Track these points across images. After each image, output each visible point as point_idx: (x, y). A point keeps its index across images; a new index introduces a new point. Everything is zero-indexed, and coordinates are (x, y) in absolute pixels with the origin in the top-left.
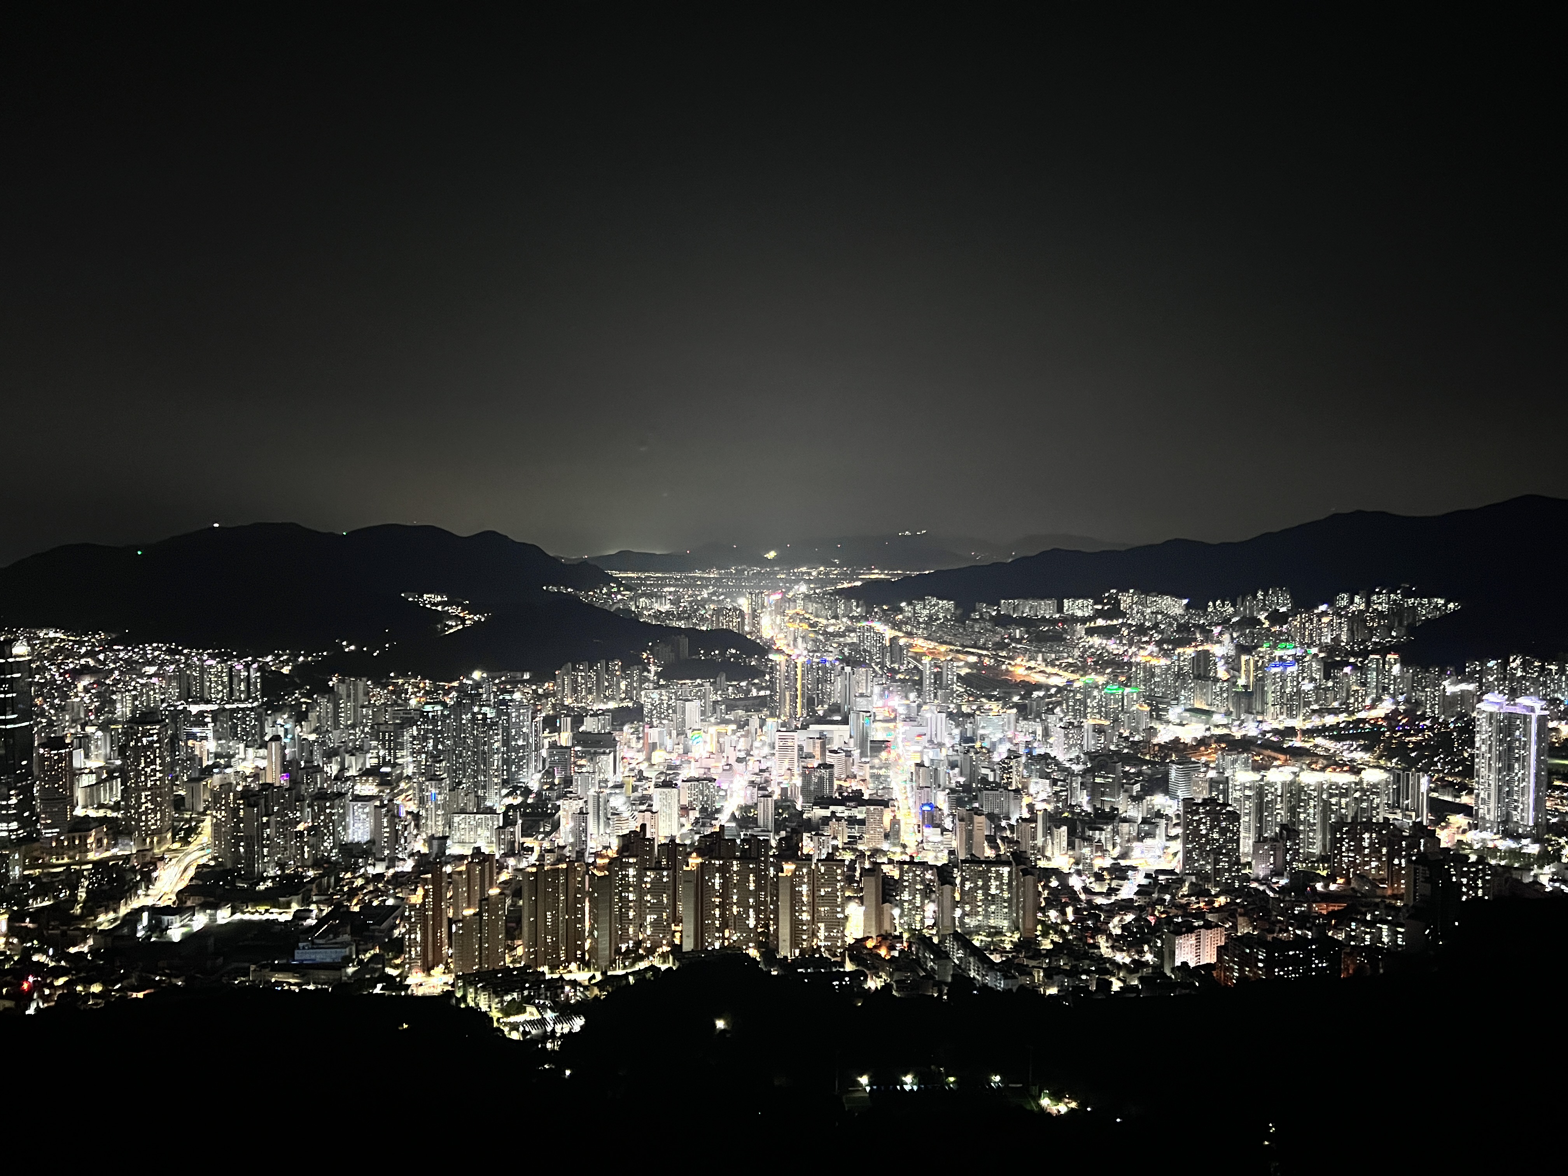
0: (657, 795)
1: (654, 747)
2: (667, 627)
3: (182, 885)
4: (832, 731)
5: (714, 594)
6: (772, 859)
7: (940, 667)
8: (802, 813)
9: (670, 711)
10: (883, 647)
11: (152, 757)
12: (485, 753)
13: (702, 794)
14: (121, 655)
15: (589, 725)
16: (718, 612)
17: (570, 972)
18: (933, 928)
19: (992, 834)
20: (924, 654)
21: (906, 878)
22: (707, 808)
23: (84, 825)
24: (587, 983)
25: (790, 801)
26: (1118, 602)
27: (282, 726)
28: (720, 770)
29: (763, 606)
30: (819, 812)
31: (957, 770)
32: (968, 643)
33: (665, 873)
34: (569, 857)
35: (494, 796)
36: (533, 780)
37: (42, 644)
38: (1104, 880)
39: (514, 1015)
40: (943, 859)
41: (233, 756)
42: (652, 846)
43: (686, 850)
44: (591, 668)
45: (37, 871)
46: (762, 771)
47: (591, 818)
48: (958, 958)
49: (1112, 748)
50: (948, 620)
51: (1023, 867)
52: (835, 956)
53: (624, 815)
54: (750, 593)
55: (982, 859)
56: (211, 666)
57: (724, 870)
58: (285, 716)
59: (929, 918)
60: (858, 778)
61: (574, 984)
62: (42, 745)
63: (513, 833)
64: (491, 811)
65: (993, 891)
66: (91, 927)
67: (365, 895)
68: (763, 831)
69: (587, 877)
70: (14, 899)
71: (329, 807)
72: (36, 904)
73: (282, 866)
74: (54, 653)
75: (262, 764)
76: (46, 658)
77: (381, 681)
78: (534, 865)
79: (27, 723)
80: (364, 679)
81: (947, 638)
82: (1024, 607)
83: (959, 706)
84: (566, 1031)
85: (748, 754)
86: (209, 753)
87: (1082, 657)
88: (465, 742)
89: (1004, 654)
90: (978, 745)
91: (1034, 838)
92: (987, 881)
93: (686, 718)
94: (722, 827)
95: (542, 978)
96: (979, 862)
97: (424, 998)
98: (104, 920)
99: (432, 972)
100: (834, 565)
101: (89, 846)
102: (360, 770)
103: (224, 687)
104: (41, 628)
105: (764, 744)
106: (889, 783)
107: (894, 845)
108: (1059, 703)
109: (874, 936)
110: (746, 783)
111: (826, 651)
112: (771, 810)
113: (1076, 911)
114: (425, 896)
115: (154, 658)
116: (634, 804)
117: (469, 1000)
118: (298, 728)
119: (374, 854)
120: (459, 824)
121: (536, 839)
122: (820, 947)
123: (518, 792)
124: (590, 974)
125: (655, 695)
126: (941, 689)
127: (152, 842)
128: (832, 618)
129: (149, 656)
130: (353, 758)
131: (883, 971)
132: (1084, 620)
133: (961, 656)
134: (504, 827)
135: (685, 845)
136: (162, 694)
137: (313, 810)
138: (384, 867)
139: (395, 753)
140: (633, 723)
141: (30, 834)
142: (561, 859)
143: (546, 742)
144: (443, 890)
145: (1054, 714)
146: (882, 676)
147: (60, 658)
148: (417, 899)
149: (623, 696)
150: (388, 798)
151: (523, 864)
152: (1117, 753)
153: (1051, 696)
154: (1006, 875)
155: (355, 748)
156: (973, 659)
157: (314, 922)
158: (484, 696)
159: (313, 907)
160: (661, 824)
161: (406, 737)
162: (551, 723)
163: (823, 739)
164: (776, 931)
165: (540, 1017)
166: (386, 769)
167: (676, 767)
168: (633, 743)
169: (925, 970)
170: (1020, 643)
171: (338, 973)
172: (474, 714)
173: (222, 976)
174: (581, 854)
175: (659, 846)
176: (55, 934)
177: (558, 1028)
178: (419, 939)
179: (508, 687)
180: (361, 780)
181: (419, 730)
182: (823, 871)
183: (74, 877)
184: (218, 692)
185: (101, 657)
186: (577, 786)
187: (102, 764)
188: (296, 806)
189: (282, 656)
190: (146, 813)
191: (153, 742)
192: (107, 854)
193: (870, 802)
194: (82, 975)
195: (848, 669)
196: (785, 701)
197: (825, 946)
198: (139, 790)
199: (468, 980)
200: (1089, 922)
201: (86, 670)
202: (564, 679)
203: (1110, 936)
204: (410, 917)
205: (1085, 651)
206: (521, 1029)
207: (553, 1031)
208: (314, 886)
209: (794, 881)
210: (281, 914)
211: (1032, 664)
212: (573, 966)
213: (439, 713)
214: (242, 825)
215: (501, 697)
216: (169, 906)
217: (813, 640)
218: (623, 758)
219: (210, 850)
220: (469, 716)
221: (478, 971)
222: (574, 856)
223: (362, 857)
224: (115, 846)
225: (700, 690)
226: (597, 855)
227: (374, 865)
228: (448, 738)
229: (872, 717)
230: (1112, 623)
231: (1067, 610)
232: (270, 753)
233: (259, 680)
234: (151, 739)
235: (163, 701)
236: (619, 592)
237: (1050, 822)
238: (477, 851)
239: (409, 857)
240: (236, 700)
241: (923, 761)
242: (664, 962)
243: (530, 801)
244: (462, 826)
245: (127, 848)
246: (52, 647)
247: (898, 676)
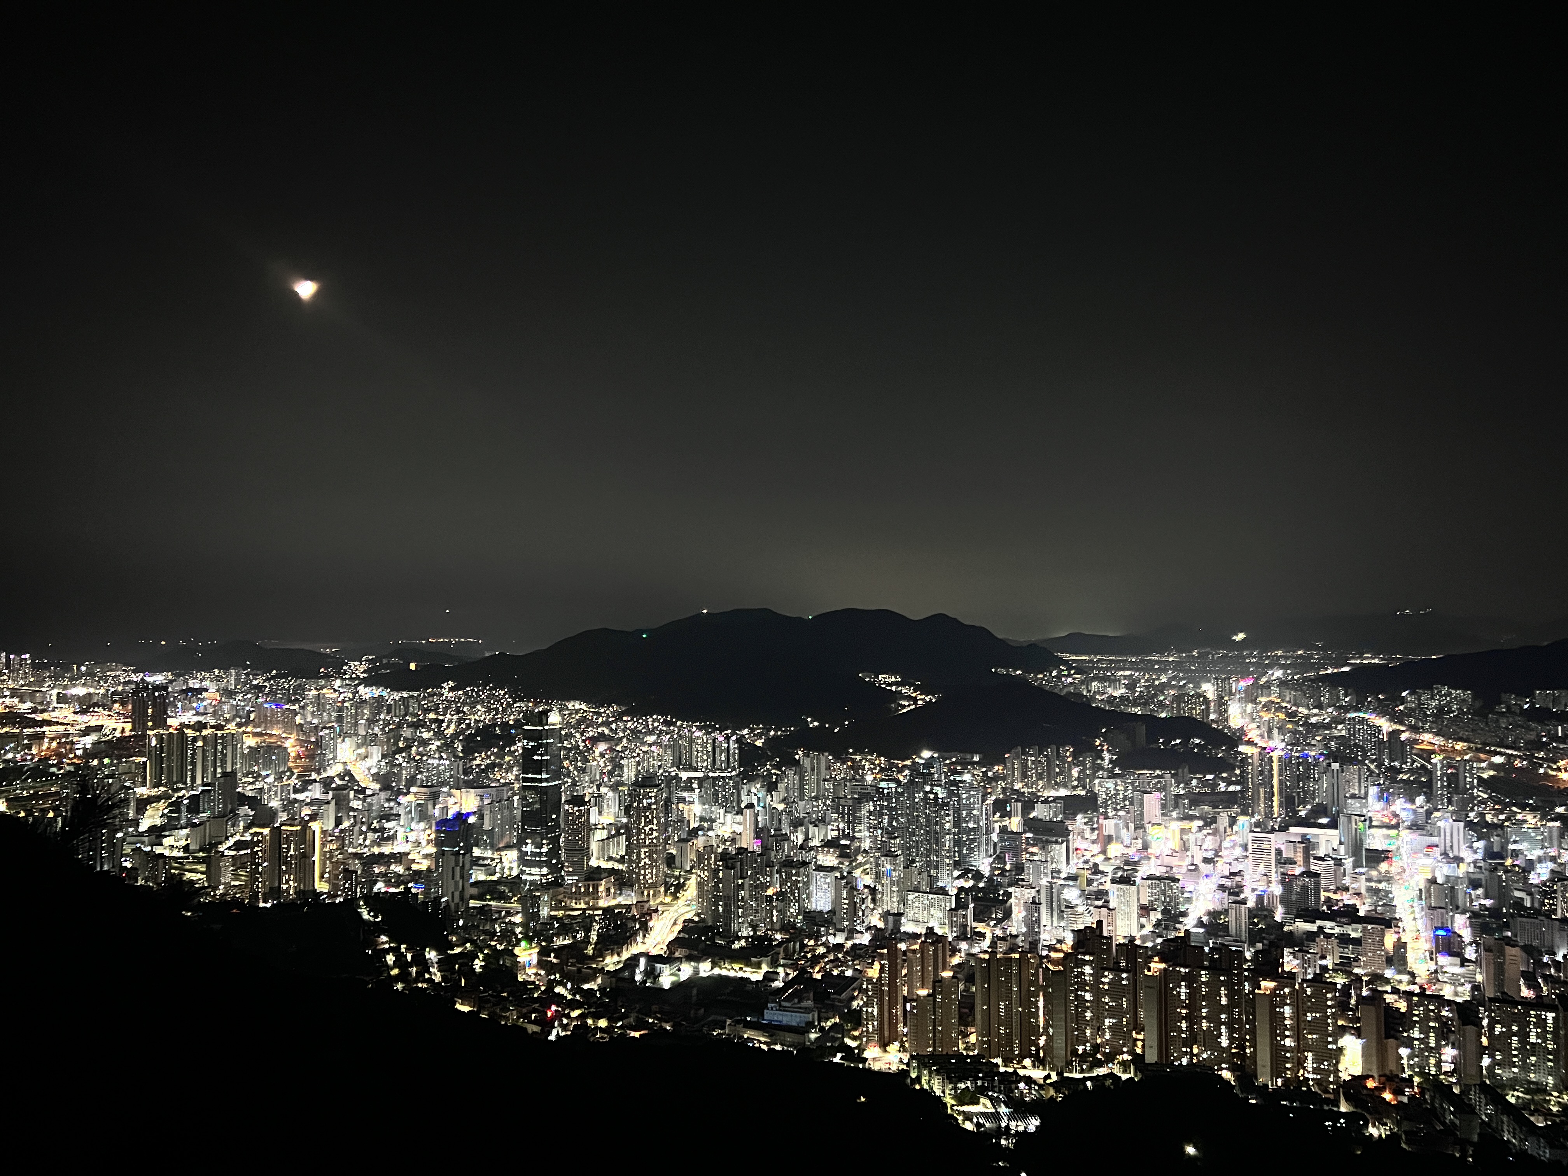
0: (1114, 891)
1: (1109, 839)
2: (1122, 713)
3: (672, 937)
4: (1317, 836)
5: (1174, 678)
6: (1246, 974)
7: (1456, 768)
8: (1282, 925)
9: (1127, 803)
10: (1381, 742)
11: (650, 817)
12: (937, 833)
13: (1164, 894)
14: (629, 725)
15: (1040, 812)
16: (1178, 699)
17: (1024, 1067)
18: (1451, 1076)
19: (1531, 970)
20: (1433, 752)
21: (1414, 1012)
22: (1170, 910)
23: (596, 874)
24: (1042, 1082)
25: (1267, 910)
27: (755, 795)
28: (1184, 870)
29: (1231, 693)
30: (1303, 926)
31: (1480, 891)
32: (1490, 741)
33: (1124, 975)
34: (1022, 947)
35: (945, 876)
36: (984, 864)
37: (570, 714)
39: (968, 1104)
40: (1464, 994)
41: (714, 821)
42: (1109, 945)
43: (1147, 952)
44: (1041, 753)
45: (560, 913)
46: (1232, 874)
47: (1043, 909)
48: (1487, 1115)
50: (1464, 713)
52: (1326, 1091)
53: (1078, 909)
54: (1216, 678)
55: (1518, 999)
56: (698, 738)
57: (1191, 979)
58: (758, 786)
59: (1447, 1062)
60: (1352, 891)
61: (1029, 1081)
62: (567, 802)
63: (965, 917)
64: (943, 891)
65: (1533, 1040)
66: (600, 967)
67: (826, 963)
68: (1235, 941)
69: (1041, 970)
70: (543, 935)
71: (795, 875)
72: (559, 942)
73: (754, 927)
74: (579, 722)
75: (739, 829)
76: (572, 727)
77: (840, 757)
78: (985, 952)
79: (557, 782)
80: (827, 754)
81: (1464, 734)
83: (1482, 815)
84: (1021, 1129)
85: (1217, 855)
86: (695, 816)
88: (918, 821)
89: (1542, 755)
90: (1509, 862)
92: (1526, 1025)
93: (1145, 811)
94: (1187, 931)
95: (995, 1070)
96: (1515, 1003)
97: (880, 1074)
98: (611, 962)
99: (888, 1048)
100: (1317, 648)
101: (600, 894)
102: (822, 841)
103: (708, 757)
104: (569, 700)
105: (1235, 844)
106: (1392, 899)
107: (1400, 972)
109: (1376, 1075)
110: (1215, 887)
111: (1309, 744)
112: (1244, 920)
114: (882, 970)
115: (654, 728)
116: (1089, 898)
117: (923, 1082)
118: (769, 797)
119: (835, 924)
120: (913, 902)
121: (988, 925)
122: (1308, 1079)
123: (970, 875)
124: (1046, 1073)
125: (1110, 784)
126: (1457, 794)
127: (648, 895)
128: (1315, 707)
129: (650, 727)
130: (816, 829)
131: (1388, 1118)
133: (1482, 756)
134: (956, 909)
135: (1146, 948)
136: (660, 760)
137: (781, 876)
138: (844, 938)
139: (853, 827)
140: (1085, 812)
141: (556, 879)
142: (1013, 949)
143: (997, 826)
144: (899, 967)
146: (1378, 775)
147: (583, 727)
148: (873, 972)
149: (1075, 783)
150: (847, 870)
151: (975, 950)
154: (1550, 1022)
155: (818, 819)
156: (1498, 760)
157: (781, 985)
158: (936, 776)
159: (780, 970)
160: (1119, 923)
161: (864, 812)
162: (1000, 807)
163: (1308, 845)
164: (1254, 1054)
165: (993, 1110)
166: (844, 842)
167: (1136, 863)
168: (1087, 834)
169: (1443, 1123)
170: (1564, 743)
171: (801, 1037)
172: (926, 793)
173: (703, 1026)
174: (1034, 945)
175: (1117, 945)
176: (572, 971)
177: (1013, 1125)
178: (875, 1013)
179: (959, 768)
180: (823, 851)
181: (874, 806)
182: (1309, 993)
183: (588, 920)
184: (704, 760)
185: (614, 726)
186: (1029, 874)
187: (612, 821)
188: (766, 871)
189: (756, 729)
190: (644, 868)
191: (650, 804)
192: (614, 902)
193: (1366, 920)
194: (592, 1010)
195: (1335, 766)
196: (1259, 799)
197: (1313, 1079)
198: (639, 846)
199: (923, 1061)
201: (602, 737)
202: (1013, 763)
204: (867, 990)
206: (975, 1120)
207: (1007, 1126)
208: (782, 949)
209: (1274, 1001)
210: (752, 973)
212: (1027, 1062)
213: (894, 790)
214: (721, 885)
215: (952, 778)
216: (661, 955)
217: (1292, 732)
218: (1076, 850)
219: (694, 907)
220: (921, 794)
221: (932, 1053)
222: (1027, 946)
223: (824, 926)
224: (620, 894)
225: (1159, 782)
226: (1051, 948)
227: (835, 935)
228: (902, 815)
229: (1367, 823)
232: (745, 821)
233: (737, 751)
234: (649, 801)
235: (660, 767)
236: (1069, 675)
238: (930, 931)
239: (867, 930)
240: (718, 769)
241: (1434, 878)
242: (1125, 1071)
243: (981, 885)
244: (916, 904)
245: (629, 898)
246: (577, 717)
247: (1401, 777)
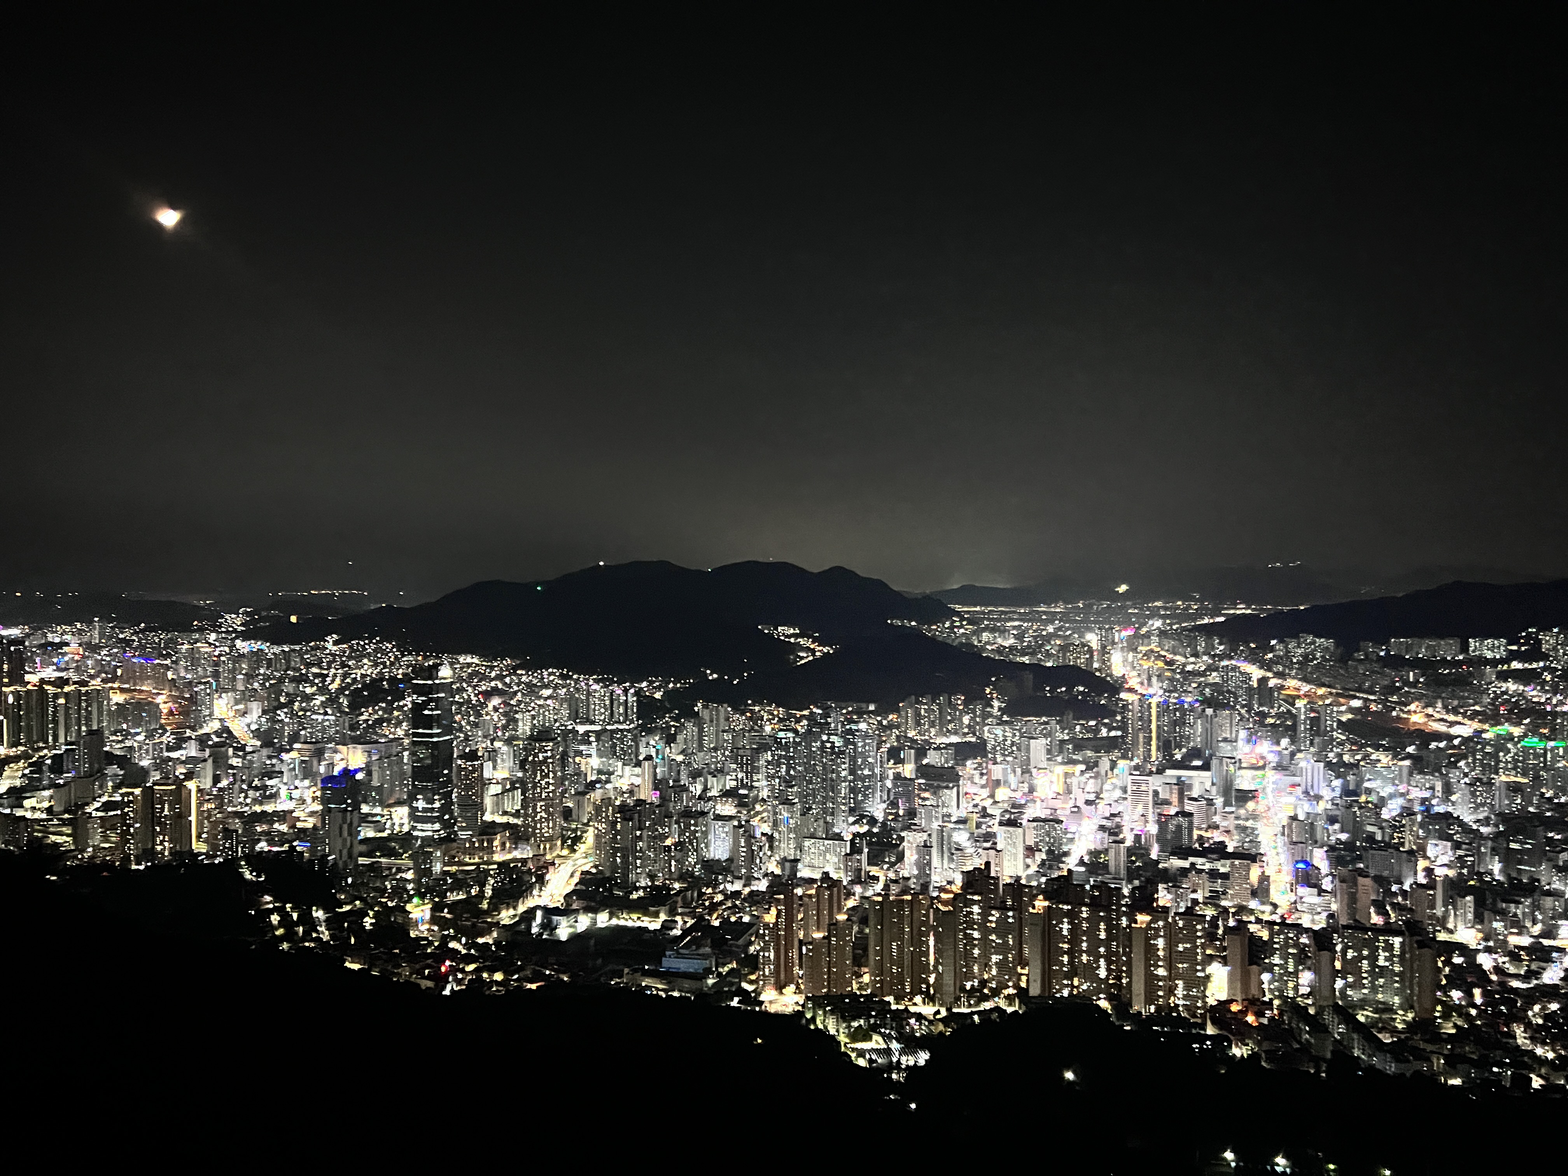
0: (1002, 834)
1: (998, 783)
2: (1011, 662)
3: (569, 889)
4: (1190, 777)
5: (1060, 629)
6: (1124, 909)
7: (1318, 712)
8: (1157, 862)
9: (1014, 748)
10: (1251, 688)
11: (546, 771)
12: (833, 781)
13: (1049, 836)
14: (524, 679)
15: (932, 758)
16: (1064, 648)
17: (915, 1004)
18: (1308, 998)
19: (1381, 898)
20: (1299, 697)
21: (1276, 940)
22: (1054, 851)
23: (490, 829)
24: (932, 1018)
25: (1143, 848)
26: (1539, 642)
27: (654, 747)
28: (1068, 812)
29: (1113, 643)
30: (1177, 863)
31: (1337, 826)
32: (1349, 686)
33: (1010, 914)
34: (913, 889)
35: (841, 823)
36: (878, 809)
37: (461, 668)
38: (1522, 960)
39: (862, 1041)
40: (1320, 923)
41: (612, 773)
42: (996, 885)
43: (1031, 891)
44: (934, 701)
45: (454, 869)
46: (1113, 815)
47: (934, 851)
48: (1339, 1034)
49: (1531, 809)
50: (1327, 660)
51: (1420, 938)
52: (1194, 1016)
53: (966, 851)
54: (1099, 628)
55: (1368, 925)
56: (595, 691)
57: (1072, 916)
58: (657, 738)
59: (1303, 986)
60: (1221, 829)
61: (919, 1017)
62: (460, 757)
63: (859, 861)
64: (838, 837)
65: (1381, 962)
66: (495, 921)
67: (724, 910)
68: (1115, 879)
69: (931, 910)
70: (436, 891)
71: (694, 825)
72: (453, 897)
73: (652, 877)
74: (471, 676)
75: (637, 781)
76: (464, 681)
77: (739, 708)
78: (879, 895)
79: (449, 737)
80: (725, 705)
81: (1326, 680)
82: (1420, 647)
83: (1340, 756)
84: (911, 1063)
85: (1098, 797)
86: (592, 769)
87: (1493, 704)
88: (815, 769)
89: (1395, 698)
90: (1363, 799)
91: (1433, 907)
92: (1375, 949)
93: (1031, 756)
94: (1069, 871)
95: (887, 1008)
96: (1365, 930)
97: (778, 1016)
98: (506, 916)
99: (784, 991)
100: (1193, 599)
101: (494, 849)
102: (721, 790)
103: (606, 710)
104: (459, 654)
105: (1115, 787)
106: (1257, 836)
107: (1263, 903)
108: (1465, 757)
109: (1239, 999)
110: (1096, 828)
111: (1185, 691)
112: (1123, 858)
113: (1485, 994)
114: (778, 916)
115: (550, 682)
116: (978, 841)
117: (818, 1022)
118: (668, 749)
119: (732, 872)
120: (810, 849)
121: (882, 868)
122: (1178, 1006)
123: (865, 821)
124: (936, 1009)
125: (999, 731)
126: (1319, 736)
127: (545, 848)
128: (1192, 656)
129: (546, 680)
130: (715, 779)
131: (1250, 1038)
132: (1494, 662)
133: (1342, 700)
134: (851, 854)
135: (1031, 887)
136: (556, 714)
137: (680, 827)
138: (741, 885)
139: (752, 776)
140: (975, 758)
141: (449, 834)
142: (905, 891)
143: (891, 773)
144: (795, 912)
145: (1457, 768)
146: (1248, 720)
147: (475, 681)
148: (770, 918)
149: (966, 730)
150: (745, 818)
151: (869, 893)
152: (1539, 816)
153: (1454, 747)
154: (1397, 946)
155: (717, 770)
156: (1356, 704)
157: (679, 933)
158: (833, 725)
159: (678, 918)
160: (1006, 863)
161: (762, 762)
162: (894, 754)
163: (1182, 787)
164: (1129, 984)
165: (885, 1046)
166: (742, 792)
167: (1021, 806)
168: (977, 779)
169: (1299, 1042)
170: (1415, 687)
171: (699, 983)
172: (823, 742)
173: (601, 976)
174: (925, 887)
175: (1003, 885)
176: (466, 925)
177: (904, 1059)
178: (772, 957)
179: (855, 717)
180: (721, 801)
181: (773, 755)
182: (1181, 925)
183: (483, 875)
184: (601, 714)
185: (507, 680)
186: (921, 818)
187: (506, 775)
188: (665, 822)
189: (654, 682)
190: (540, 822)
191: (546, 758)
192: (509, 856)
193: (1234, 855)
194: (488, 964)
195: (1209, 711)
196: (1138, 743)
197: (1183, 1005)
198: (535, 800)
199: (817, 1001)
200: (1502, 1008)
201: (495, 692)
202: (907, 713)
203: (1528, 1025)
204: (764, 935)
205: (1497, 697)
206: (868, 1056)
207: (899, 1062)
208: (680, 898)
209: (1148, 934)
210: (650, 922)
211: (1430, 711)
212: (918, 999)
213: (791, 740)
214: (619, 837)
215: (848, 727)
216: (558, 907)
217: (1169, 679)
218: (966, 794)
219: (592, 859)
220: (818, 744)
221: (827, 994)
222: (919, 888)
223: (721, 874)
224: (516, 848)
225: (1046, 728)
226: (942, 889)
227: (732, 883)
228: (799, 764)
229: (1237, 764)
230: (1530, 667)
231: (1474, 651)
232: (643, 773)
233: (635, 704)
234: (545, 755)
235: (556, 721)
236: (962, 626)
237: (1451, 889)
238: (826, 876)
239: (764, 877)
240: (616, 722)
241: (1296, 815)
242: (1010, 1005)
243: (875, 830)
244: (813, 850)
245: (525, 852)
246: (469, 671)
247: (1270, 721)
